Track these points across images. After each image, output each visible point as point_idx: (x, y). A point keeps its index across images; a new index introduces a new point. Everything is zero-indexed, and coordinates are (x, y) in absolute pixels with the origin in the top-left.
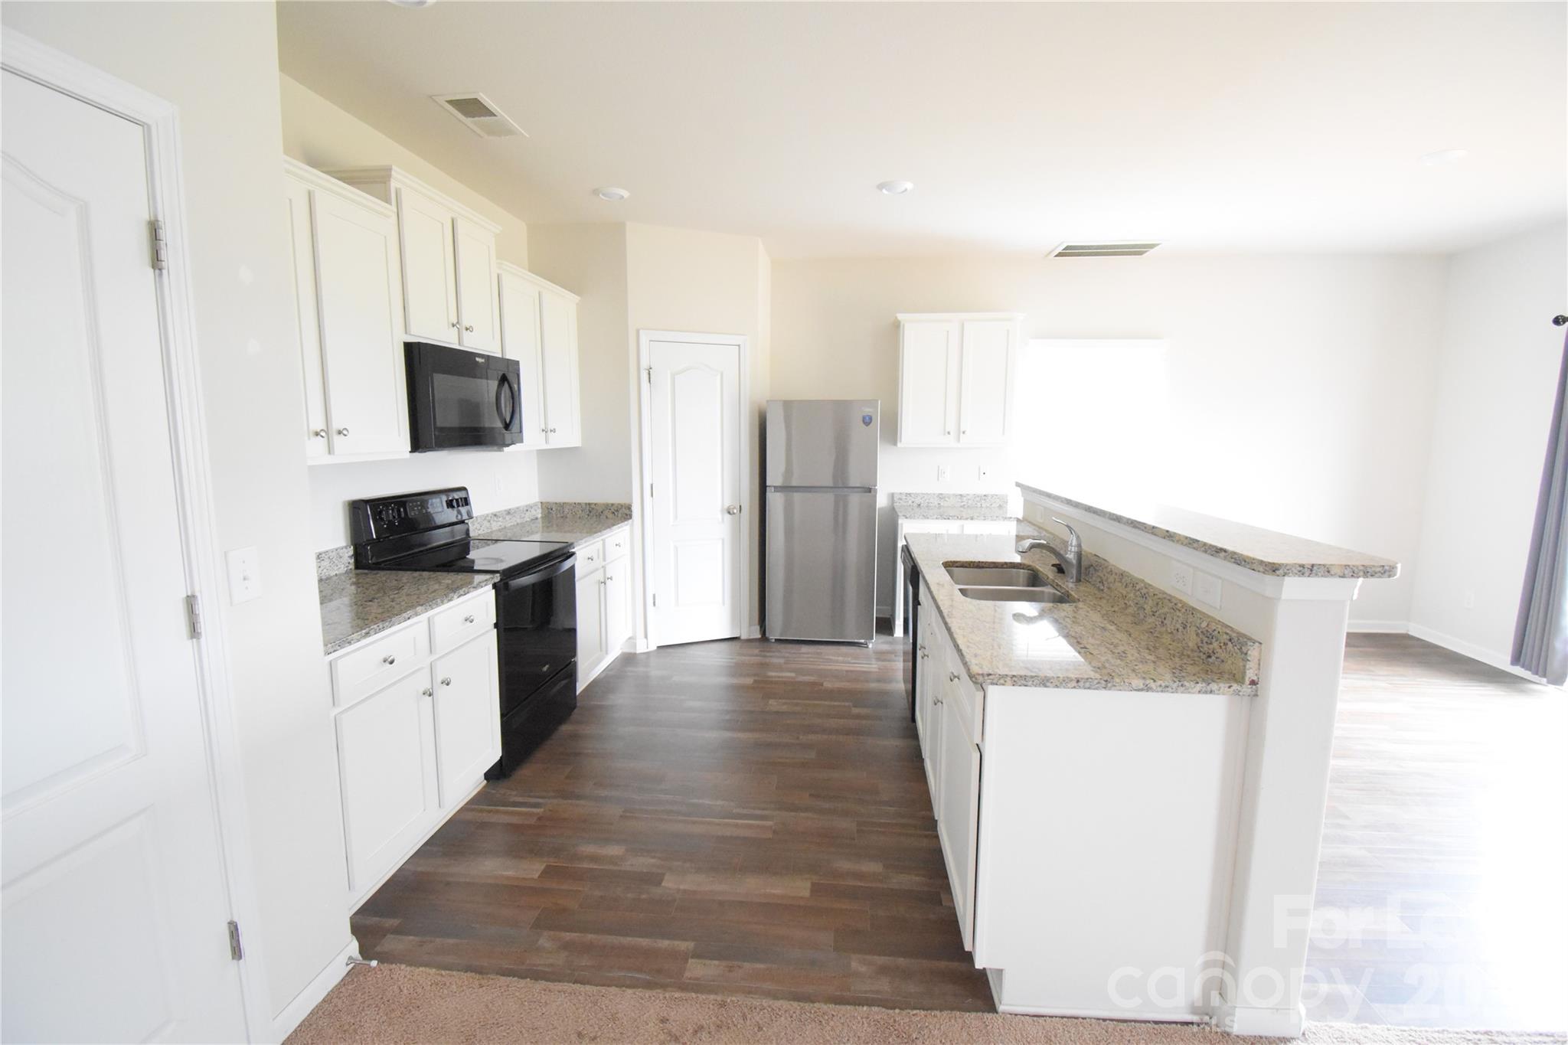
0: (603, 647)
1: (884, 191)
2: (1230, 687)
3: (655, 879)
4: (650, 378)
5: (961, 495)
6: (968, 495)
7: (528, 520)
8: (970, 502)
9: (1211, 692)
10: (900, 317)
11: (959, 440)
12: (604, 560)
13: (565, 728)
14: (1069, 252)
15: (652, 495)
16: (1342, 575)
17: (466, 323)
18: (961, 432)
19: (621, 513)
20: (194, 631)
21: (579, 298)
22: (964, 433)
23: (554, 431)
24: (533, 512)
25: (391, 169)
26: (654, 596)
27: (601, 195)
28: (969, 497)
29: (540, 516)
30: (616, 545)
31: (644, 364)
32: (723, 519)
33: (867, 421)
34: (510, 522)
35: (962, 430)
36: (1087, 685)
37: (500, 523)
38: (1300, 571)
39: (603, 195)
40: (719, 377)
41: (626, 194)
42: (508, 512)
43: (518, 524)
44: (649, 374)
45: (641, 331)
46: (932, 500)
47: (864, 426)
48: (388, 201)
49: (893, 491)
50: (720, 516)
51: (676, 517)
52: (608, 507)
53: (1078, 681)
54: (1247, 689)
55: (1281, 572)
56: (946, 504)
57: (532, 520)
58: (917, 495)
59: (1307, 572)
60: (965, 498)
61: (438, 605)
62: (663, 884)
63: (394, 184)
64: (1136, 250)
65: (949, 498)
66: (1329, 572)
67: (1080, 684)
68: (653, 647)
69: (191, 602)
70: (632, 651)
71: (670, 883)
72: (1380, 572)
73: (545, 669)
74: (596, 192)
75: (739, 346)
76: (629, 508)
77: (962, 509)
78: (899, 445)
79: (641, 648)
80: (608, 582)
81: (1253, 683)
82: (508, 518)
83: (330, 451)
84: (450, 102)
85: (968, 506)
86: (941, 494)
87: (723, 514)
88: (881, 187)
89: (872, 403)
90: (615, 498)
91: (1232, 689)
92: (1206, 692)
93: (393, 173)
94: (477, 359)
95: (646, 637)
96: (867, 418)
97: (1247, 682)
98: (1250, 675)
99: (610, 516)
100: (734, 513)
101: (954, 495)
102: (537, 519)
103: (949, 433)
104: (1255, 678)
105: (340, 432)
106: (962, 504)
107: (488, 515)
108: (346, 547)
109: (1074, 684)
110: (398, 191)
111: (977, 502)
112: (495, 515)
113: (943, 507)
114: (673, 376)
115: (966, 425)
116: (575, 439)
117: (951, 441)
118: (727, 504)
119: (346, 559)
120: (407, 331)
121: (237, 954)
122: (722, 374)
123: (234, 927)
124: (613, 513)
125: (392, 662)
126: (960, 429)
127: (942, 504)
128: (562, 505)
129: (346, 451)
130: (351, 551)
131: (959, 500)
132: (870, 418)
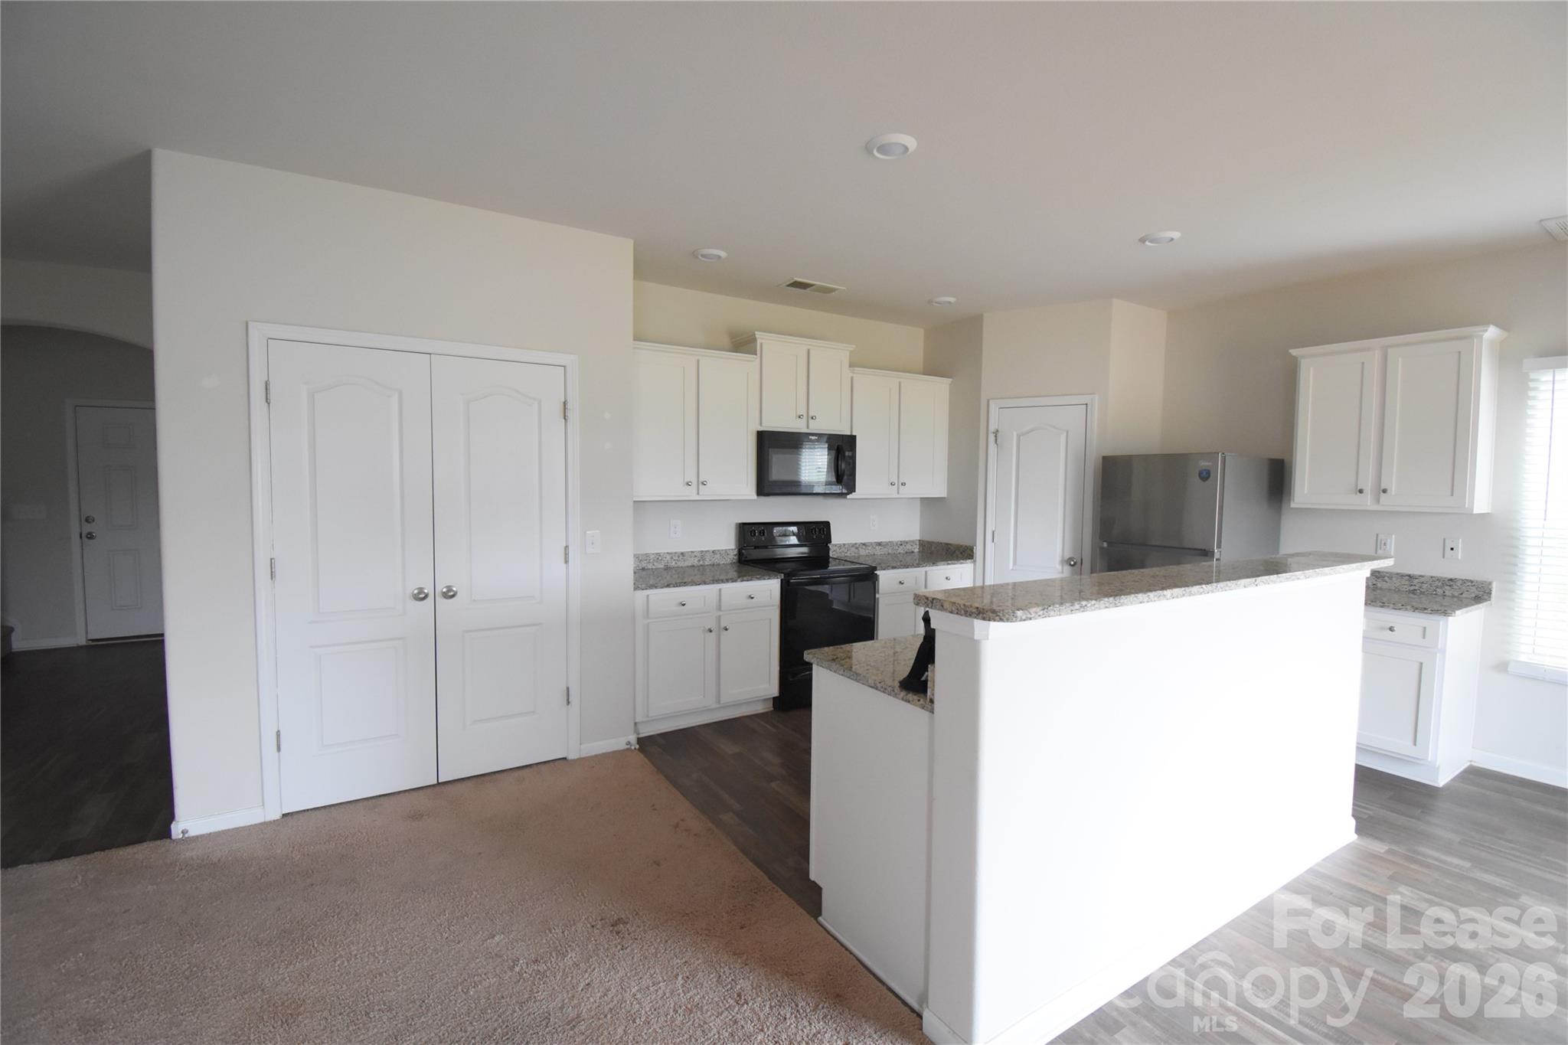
1: (1147, 243)
4: (996, 440)
5: (1409, 576)
6: (1422, 576)
7: (902, 551)
8: (1425, 586)
10: (1294, 352)
11: (1378, 501)
12: (925, 587)
15: (993, 541)
17: (811, 414)
18: (1382, 491)
19: (964, 553)
20: (566, 561)
21: (951, 380)
22: (1385, 491)
23: (904, 484)
24: (909, 547)
25: (755, 334)
27: (934, 304)
28: (1422, 579)
29: (916, 550)
30: (947, 578)
31: (992, 428)
32: (1063, 569)
33: (1205, 476)
35: (1383, 488)
37: (867, 551)
40: (1064, 435)
41: (952, 300)
42: (879, 544)
43: (889, 554)
44: (996, 436)
45: (991, 402)
47: (1200, 481)
48: (755, 354)
50: (1059, 567)
51: (1015, 563)
52: (959, 547)
56: (1385, 585)
57: (906, 553)
60: (1415, 581)
61: (723, 582)
63: (758, 343)
65: (1390, 578)
75: (1087, 404)
76: (973, 550)
77: (1411, 595)
78: (1291, 505)
81: (931, 700)
83: (699, 493)
84: (788, 286)
85: (1422, 593)
87: (1063, 565)
88: (1142, 240)
89: (1209, 453)
90: (963, 541)
91: (920, 702)
93: (757, 336)
94: (810, 437)
96: (1205, 473)
97: (928, 698)
98: (929, 693)
99: (960, 555)
100: (1073, 565)
101: (1397, 574)
102: (913, 552)
103: (1360, 492)
104: (932, 696)
105: (703, 483)
106: (1412, 588)
107: (856, 544)
108: (733, 549)
110: (761, 344)
111: (1437, 587)
112: (864, 544)
113: (1381, 589)
114: (1019, 437)
115: (1392, 482)
116: (939, 490)
117: (1367, 502)
118: (1067, 557)
119: (732, 556)
120: (761, 424)
121: (568, 703)
122: (1067, 432)
123: (568, 689)
124: (961, 553)
125: (684, 605)
126: (1380, 486)
127: (1379, 585)
128: (931, 543)
129: (706, 493)
130: (736, 552)
131: (1407, 583)
132: (1208, 473)
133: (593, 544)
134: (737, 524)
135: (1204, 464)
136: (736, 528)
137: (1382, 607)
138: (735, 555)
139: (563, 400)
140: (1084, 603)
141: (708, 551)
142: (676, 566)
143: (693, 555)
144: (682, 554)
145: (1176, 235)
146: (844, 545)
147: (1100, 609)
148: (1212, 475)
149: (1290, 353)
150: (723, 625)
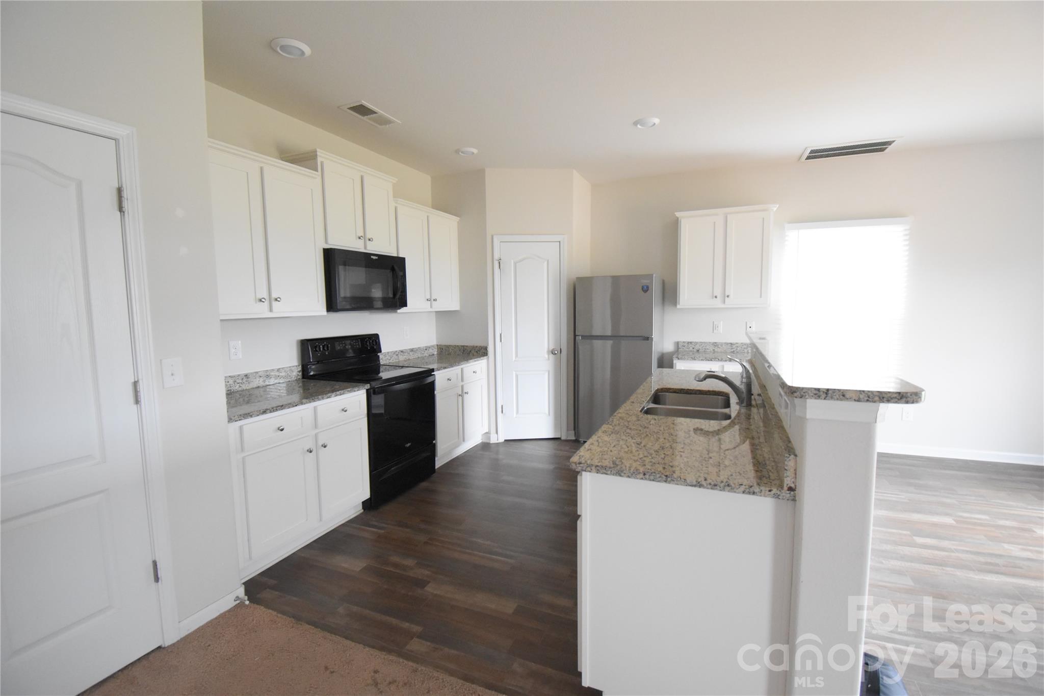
0: (461, 436)
1: (639, 126)
2: (770, 491)
3: (422, 583)
4: (500, 265)
5: (731, 344)
6: (737, 343)
7: (427, 355)
8: (738, 349)
9: (754, 493)
10: (678, 214)
11: (724, 302)
12: (462, 380)
13: (424, 485)
14: (816, 154)
15: (501, 341)
16: (857, 399)
17: (369, 236)
18: (726, 296)
19: (481, 352)
20: (137, 401)
21: (459, 218)
22: (728, 296)
23: (435, 300)
24: (431, 351)
25: (316, 151)
26: (502, 406)
27: (460, 153)
28: (737, 345)
29: (436, 353)
30: (474, 372)
31: (496, 256)
32: (549, 359)
33: (646, 289)
34: (412, 356)
35: (727, 294)
36: (652, 477)
37: (405, 357)
38: (815, 394)
39: (462, 152)
40: (546, 263)
41: (475, 151)
42: (412, 350)
43: (418, 358)
44: (499, 263)
45: (494, 237)
46: (708, 347)
47: (643, 292)
48: (316, 170)
49: (677, 341)
50: (547, 356)
51: (517, 356)
52: (474, 348)
53: (644, 474)
54: (785, 494)
55: (797, 394)
56: (719, 350)
57: (429, 355)
58: (696, 343)
59: (824, 396)
60: (734, 346)
61: (319, 400)
62: (426, 588)
63: (319, 160)
64: (878, 147)
65: (722, 345)
66: (844, 396)
67: (647, 476)
68: (501, 440)
69: (135, 384)
70: (488, 441)
71: (430, 589)
72: (896, 398)
73: (409, 444)
74: (457, 151)
75: (560, 242)
76: (486, 349)
77: (732, 354)
78: (678, 307)
79: (493, 440)
80: (466, 396)
81: (791, 489)
82: (411, 353)
83: (271, 310)
84: (349, 109)
85: (737, 352)
86: (716, 343)
87: (548, 355)
88: (636, 123)
89: (650, 277)
90: (478, 343)
91: (772, 492)
92: (749, 493)
93: (318, 153)
95: (497, 433)
96: (645, 287)
97: (785, 488)
98: (788, 482)
99: (475, 354)
100: (556, 354)
101: (725, 343)
102: (433, 355)
103: (716, 297)
104: (793, 486)
105: (276, 300)
106: (732, 350)
107: (396, 351)
108: (296, 366)
109: (641, 476)
110: (322, 163)
111: (744, 348)
112: (402, 351)
113: (717, 352)
114: (515, 264)
115: (730, 291)
116: (454, 306)
117: (718, 303)
118: (551, 348)
119: (296, 372)
120: (326, 242)
121: (157, 579)
122: (548, 261)
123: (155, 564)
124: (477, 352)
125: (282, 430)
126: (725, 294)
127: (716, 350)
128: (448, 347)
129: (280, 310)
130: (300, 368)
131: (730, 347)
132: (648, 287)
133: (172, 375)
134: (298, 341)
135: (645, 282)
136: (300, 344)
138: (299, 372)
139: (116, 185)
141: (273, 370)
142: (240, 389)
143: (258, 375)
144: (246, 376)
146: (388, 353)
148: (650, 288)
149: (675, 215)
150: (320, 443)
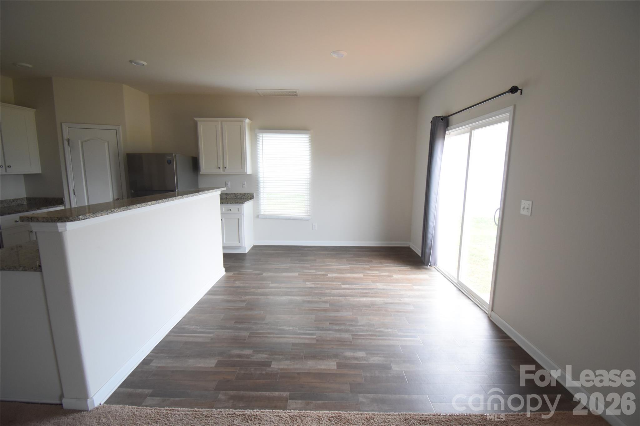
1: (133, 64)
4: (69, 144)
5: (235, 194)
6: (237, 193)
8: (239, 196)
10: (196, 119)
11: (224, 171)
15: (74, 194)
19: (58, 202)
21: (35, 110)
22: (225, 168)
23: (9, 166)
28: (238, 194)
29: (25, 203)
31: (66, 137)
40: (106, 144)
44: (68, 142)
45: (63, 124)
46: (223, 196)
47: (167, 164)
52: (53, 199)
54: (38, 269)
56: (229, 197)
60: (236, 195)
64: (293, 94)
65: (230, 195)
76: (62, 200)
77: (236, 200)
78: (200, 173)
81: (39, 266)
85: (238, 198)
86: (227, 193)
89: (171, 154)
96: (169, 161)
98: (37, 263)
99: (55, 203)
101: (232, 193)
102: (22, 204)
103: (219, 168)
104: (39, 264)
106: (236, 197)
111: (241, 196)
113: (228, 198)
114: (82, 143)
115: (227, 165)
116: (36, 170)
117: (221, 171)
122: (108, 142)
124: (55, 201)
126: (224, 166)
127: (227, 198)
128: (35, 198)
131: (234, 196)
135: (169, 158)
137: (227, 204)
140: (113, 210)
145: (145, 63)
147: (120, 211)
148: (172, 162)
149: (194, 119)
